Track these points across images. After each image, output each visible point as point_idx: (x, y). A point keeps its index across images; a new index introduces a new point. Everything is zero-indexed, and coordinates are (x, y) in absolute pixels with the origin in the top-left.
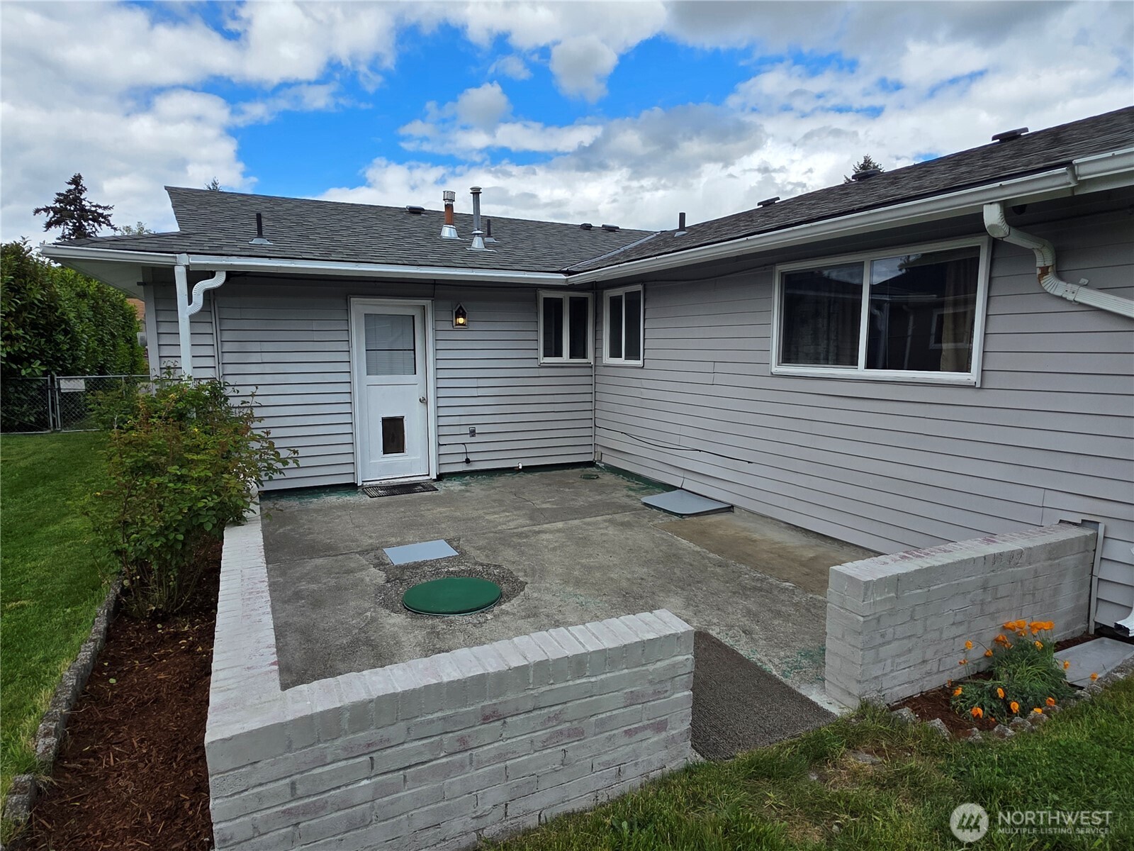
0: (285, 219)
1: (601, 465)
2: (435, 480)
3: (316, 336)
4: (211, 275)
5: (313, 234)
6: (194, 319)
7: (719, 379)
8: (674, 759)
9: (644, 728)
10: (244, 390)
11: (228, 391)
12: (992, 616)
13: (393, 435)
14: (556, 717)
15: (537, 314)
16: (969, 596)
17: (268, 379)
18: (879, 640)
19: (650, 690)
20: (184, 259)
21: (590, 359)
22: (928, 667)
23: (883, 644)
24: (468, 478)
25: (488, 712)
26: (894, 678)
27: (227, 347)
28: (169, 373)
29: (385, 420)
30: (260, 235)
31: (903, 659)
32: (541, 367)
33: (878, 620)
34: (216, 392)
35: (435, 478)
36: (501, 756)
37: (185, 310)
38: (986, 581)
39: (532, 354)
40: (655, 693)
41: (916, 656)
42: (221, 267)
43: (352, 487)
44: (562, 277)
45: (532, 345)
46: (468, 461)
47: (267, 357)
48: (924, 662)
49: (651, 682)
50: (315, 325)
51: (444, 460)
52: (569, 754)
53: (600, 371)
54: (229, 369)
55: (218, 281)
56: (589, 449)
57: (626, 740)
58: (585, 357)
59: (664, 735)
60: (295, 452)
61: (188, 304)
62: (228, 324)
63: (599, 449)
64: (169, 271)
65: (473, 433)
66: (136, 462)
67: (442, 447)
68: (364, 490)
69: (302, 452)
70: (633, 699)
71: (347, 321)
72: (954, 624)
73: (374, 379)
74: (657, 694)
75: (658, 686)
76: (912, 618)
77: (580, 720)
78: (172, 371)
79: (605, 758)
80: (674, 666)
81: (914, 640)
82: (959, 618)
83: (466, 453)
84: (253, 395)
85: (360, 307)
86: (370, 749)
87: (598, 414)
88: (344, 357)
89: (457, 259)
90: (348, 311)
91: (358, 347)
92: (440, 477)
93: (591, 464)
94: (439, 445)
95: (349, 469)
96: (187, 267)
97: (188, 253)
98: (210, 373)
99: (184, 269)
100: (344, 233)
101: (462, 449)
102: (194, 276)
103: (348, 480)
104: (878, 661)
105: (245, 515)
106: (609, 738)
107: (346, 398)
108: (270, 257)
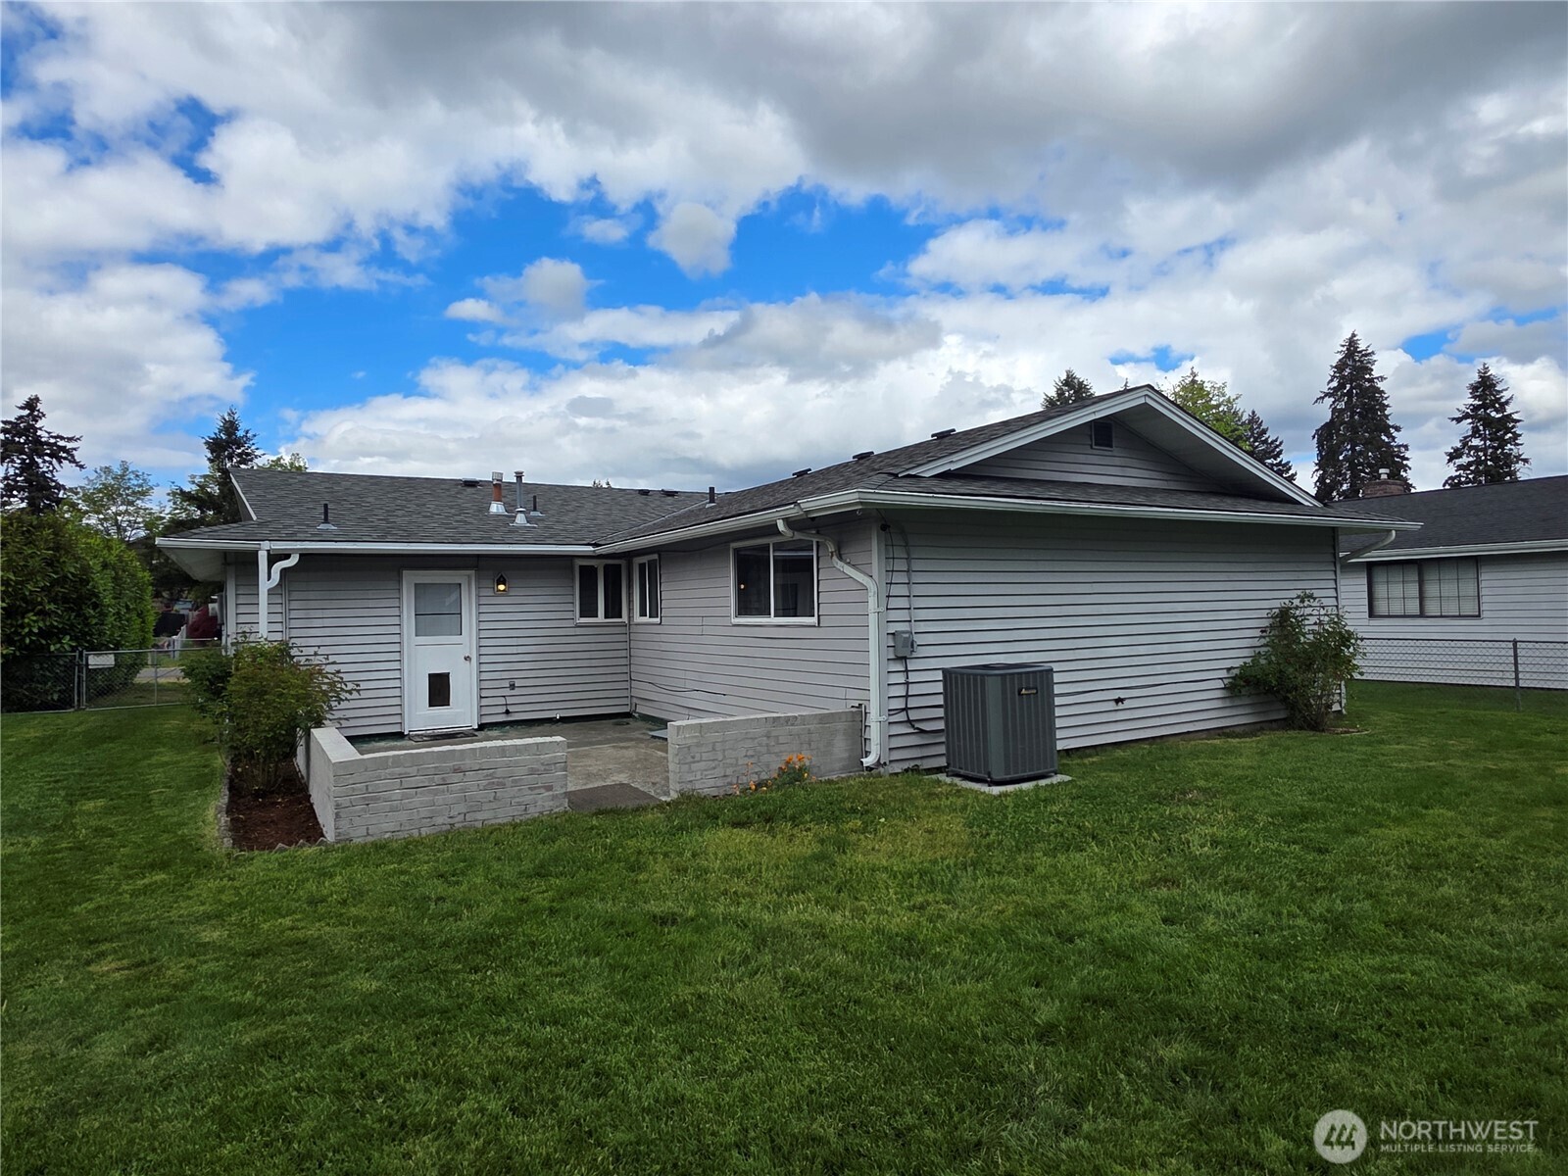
0: (345, 500)
1: (636, 715)
2: (476, 730)
3: (371, 604)
4: (287, 556)
5: (370, 516)
6: (271, 592)
7: (707, 630)
8: (557, 807)
9: (539, 787)
10: (306, 651)
11: (294, 652)
12: (777, 754)
13: (439, 690)
14: (491, 775)
15: (573, 580)
16: (756, 741)
17: (328, 641)
18: (690, 759)
19: (542, 768)
20: (266, 545)
21: (625, 618)
22: (729, 780)
23: (694, 762)
24: (508, 727)
25: (456, 767)
26: (704, 783)
27: (294, 614)
28: (246, 637)
29: (431, 676)
30: (326, 521)
31: (709, 772)
32: (578, 626)
33: (689, 748)
34: (283, 651)
35: (476, 727)
36: (463, 790)
37: (265, 585)
38: (769, 732)
39: (569, 615)
40: (545, 770)
41: (719, 772)
42: (295, 550)
43: (400, 736)
44: (591, 548)
45: (569, 607)
46: (507, 712)
47: (327, 622)
48: (725, 776)
49: (542, 764)
50: (370, 595)
51: (485, 711)
52: (498, 794)
53: (634, 629)
54: (294, 633)
55: (293, 561)
56: (625, 701)
57: (530, 792)
58: (621, 617)
59: (551, 793)
60: (358, 685)
61: (267, 579)
62: (295, 595)
63: (635, 700)
64: (253, 556)
65: (512, 687)
66: (250, 689)
67: (483, 700)
68: (410, 737)
69: (363, 685)
70: (533, 772)
71: (400, 590)
72: (746, 756)
73: (422, 640)
74: (547, 771)
75: (547, 767)
76: (714, 749)
77: (504, 778)
78: (248, 635)
79: (517, 800)
80: (555, 757)
81: (716, 762)
82: (750, 753)
83: (506, 705)
84: (316, 654)
85: (410, 578)
86: (401, 777)
87: (633, 668)
88: (396, 621)
89: (497, 536)
90: (400, 581)
91: (408, 613)
92: (482, 727)
93: (628, 715)
94: (481, 697)
95: (397, 719)
96: (268, 551)
97: (270, 540)
98: (278, 637)
99: (266, 553)
100: (400, 513)
101: (502, 701)
102: (273, 558)
103: (396, 729)
104: (690, 771)
105: (324, 721)
106: (520, 790)
107: (396, 656)
108: (336, 541)
